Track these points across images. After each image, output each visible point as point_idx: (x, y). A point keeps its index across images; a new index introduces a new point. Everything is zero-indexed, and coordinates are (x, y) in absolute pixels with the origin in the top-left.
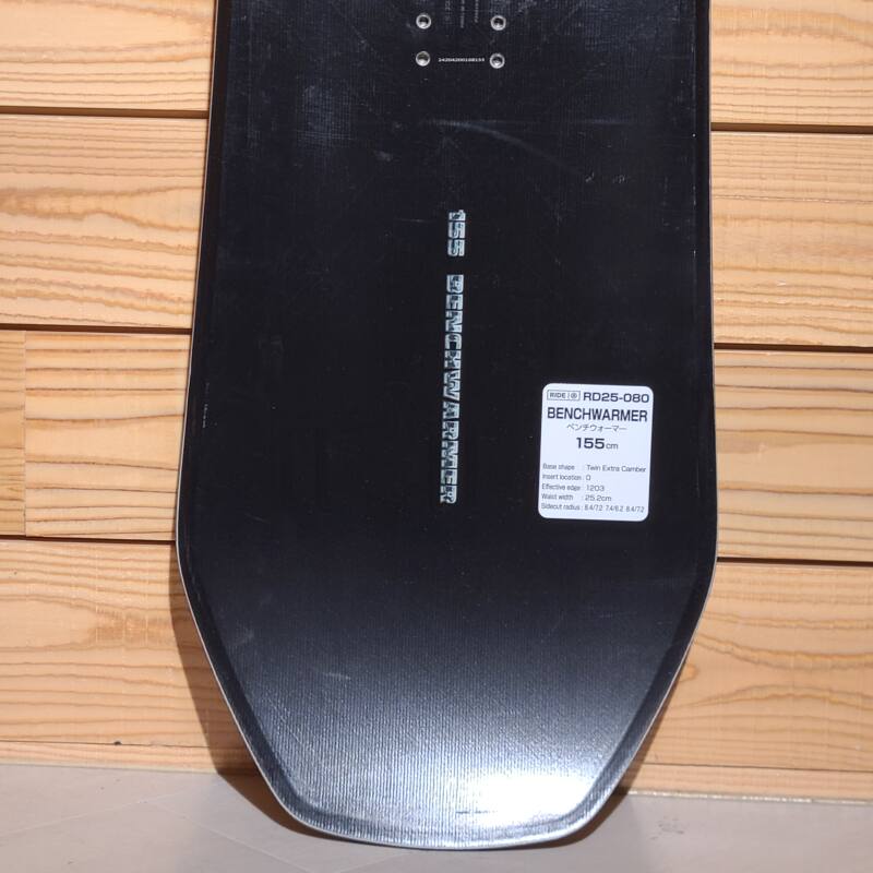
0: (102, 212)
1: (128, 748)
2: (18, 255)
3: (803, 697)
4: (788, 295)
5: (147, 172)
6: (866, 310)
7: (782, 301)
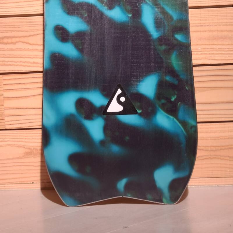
1: (35, 184)
3: (213, 158)
4: (201, 51)
6: (222, 54)
7: (200, 53)
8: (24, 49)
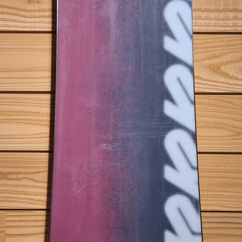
0: (26, 178)
2: (3, 190)
4: (212, 197)
5: (38, 167)
6: (233, 201)
7: (210, 199)
8: (30, 185)
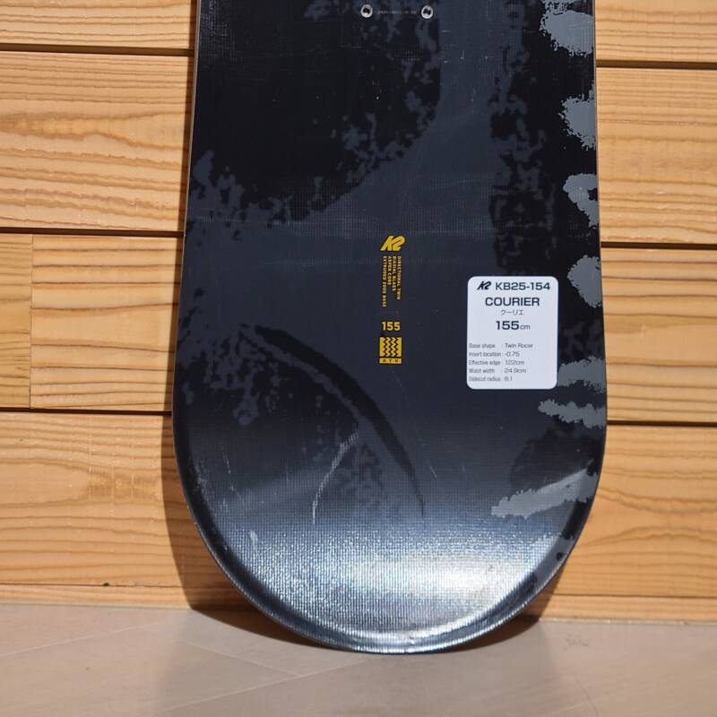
0: (98, 133)
1: (114, 589)
3: (678, 536)
4: (666, 202)
5: (137, 100)
8: (110, 156)
